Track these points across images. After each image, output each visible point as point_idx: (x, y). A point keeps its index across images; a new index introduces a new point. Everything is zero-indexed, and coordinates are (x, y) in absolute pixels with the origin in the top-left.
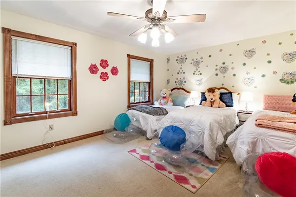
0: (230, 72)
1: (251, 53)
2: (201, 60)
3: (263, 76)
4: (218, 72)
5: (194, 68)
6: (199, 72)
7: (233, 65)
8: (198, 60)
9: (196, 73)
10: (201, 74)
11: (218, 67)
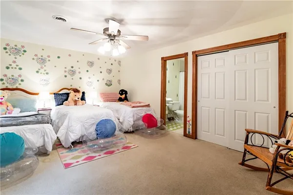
0: (77, 76)
1: (91, 64)
2: (48, 59)
3: (98, 81)
4: (66, 74)
5: (39, 66)
6: (45, 71)
7: (79, 70)
8: (43, 58)
9: (40, 71)
10: (47, 73)
11: (67, 70)
